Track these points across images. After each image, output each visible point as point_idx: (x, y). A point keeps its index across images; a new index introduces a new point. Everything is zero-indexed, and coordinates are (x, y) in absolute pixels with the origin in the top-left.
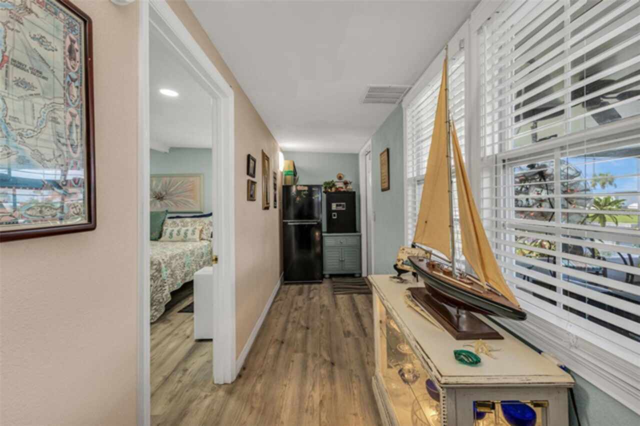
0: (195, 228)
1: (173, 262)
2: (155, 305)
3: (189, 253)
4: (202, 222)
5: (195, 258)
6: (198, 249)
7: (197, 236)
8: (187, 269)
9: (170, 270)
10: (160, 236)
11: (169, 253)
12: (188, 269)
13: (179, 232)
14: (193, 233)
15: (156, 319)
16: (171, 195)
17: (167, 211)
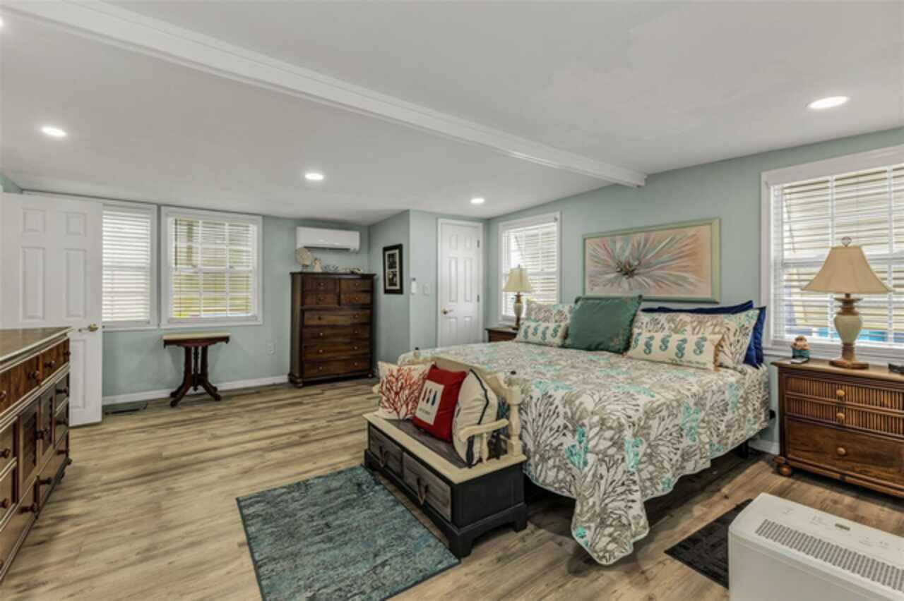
0: (704, 339)
1: (654, 423)
2: (611, 525)
3: (691, 402)
4: (722, 324)
5: (708, 415)
6: (713, 393)
7: (707, 357)
8: (686, 442)
9: (645, 445)
10: (627, 347)
11: (643, 400)
12: (691, 443)
13: (665, 342)
14: (699, 349)
15: (613, 561)
16: (649, 265)
17: (640, 297)
